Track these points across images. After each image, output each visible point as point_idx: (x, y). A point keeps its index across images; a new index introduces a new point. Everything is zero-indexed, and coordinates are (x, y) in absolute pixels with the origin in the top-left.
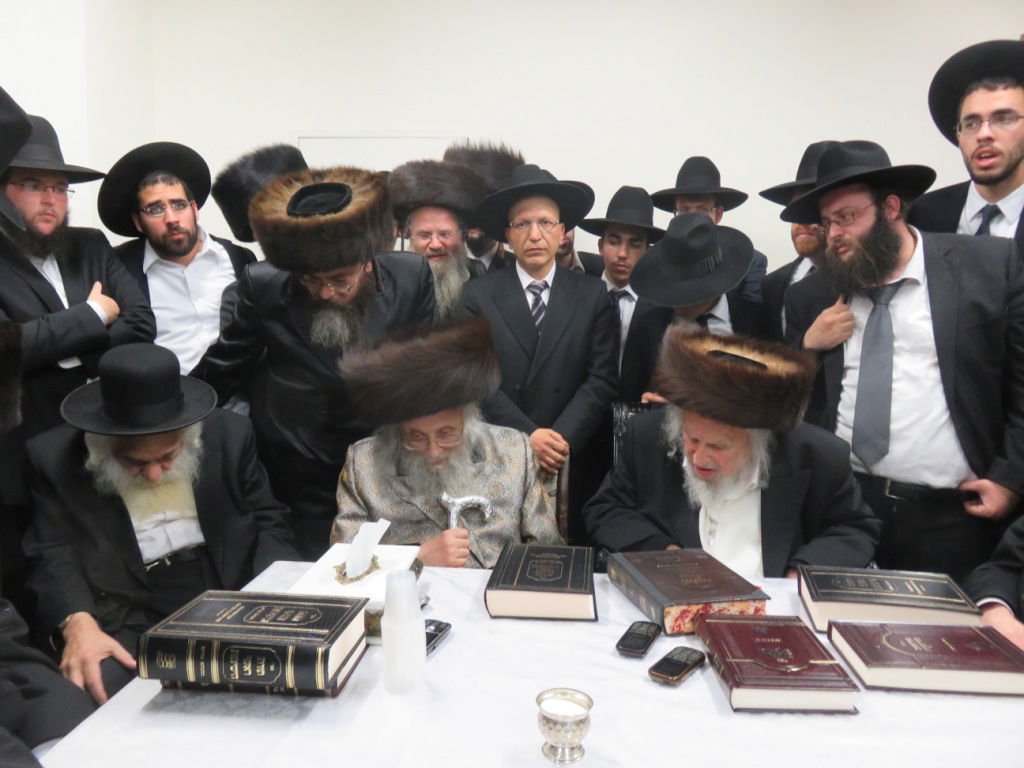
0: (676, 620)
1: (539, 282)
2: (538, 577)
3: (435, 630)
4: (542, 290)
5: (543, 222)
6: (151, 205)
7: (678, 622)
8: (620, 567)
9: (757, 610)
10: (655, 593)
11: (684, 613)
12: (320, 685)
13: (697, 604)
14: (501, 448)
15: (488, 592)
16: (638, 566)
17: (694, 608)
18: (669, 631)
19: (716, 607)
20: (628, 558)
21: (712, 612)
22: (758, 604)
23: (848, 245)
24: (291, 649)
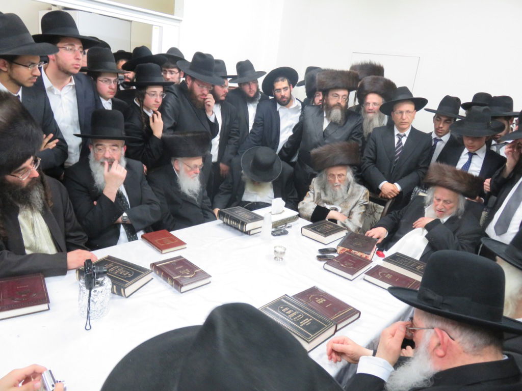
0: (341, 251)
1: (401, 134)
4: (402, 137)
5: (408, 111)
6: (277, 90)
9: (366, 257)
12: (244, 230)
13: (348, 248)
15: (303, 229)
18: (338, 253)
19: (353, 251)
22: (367, 255)
24: (241, 222)
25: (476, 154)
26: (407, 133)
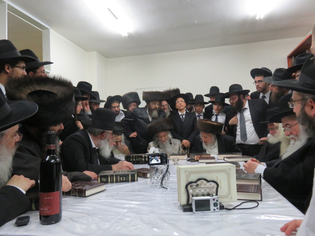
0: (196, 158)
1: (183, 114)
10: (193, 155)
11: (198, 157)
14: (175, 142)
17: (199, 156)
23: (234, 104)
25: (219, 115)
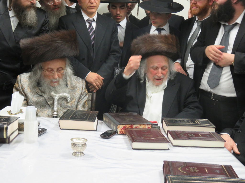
0: (121, 130)
1: (90, 19)
2: (77, 117)
3: (42, 130)
4: (92, 22)
7: (122, 130)
8: (107, 117)
10: (116, 121)
11: (124, 127)
12: (5, 137)
13: (128, 124)
15: (60, 121)
16: (112, 116)
18: (119, 133)
19: (135, 126)
20: (110, 114)
21: (133, 128)
22: (149, 126)
26: (95, 17)
